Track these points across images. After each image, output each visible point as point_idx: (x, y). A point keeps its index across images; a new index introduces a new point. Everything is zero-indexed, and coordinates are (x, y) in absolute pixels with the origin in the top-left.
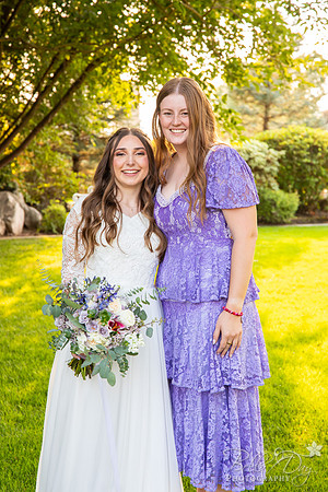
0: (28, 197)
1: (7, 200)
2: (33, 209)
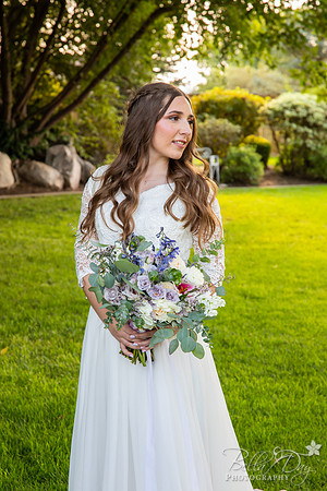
0: (82, 151)
1: (65, 154)
2: (88, 163)
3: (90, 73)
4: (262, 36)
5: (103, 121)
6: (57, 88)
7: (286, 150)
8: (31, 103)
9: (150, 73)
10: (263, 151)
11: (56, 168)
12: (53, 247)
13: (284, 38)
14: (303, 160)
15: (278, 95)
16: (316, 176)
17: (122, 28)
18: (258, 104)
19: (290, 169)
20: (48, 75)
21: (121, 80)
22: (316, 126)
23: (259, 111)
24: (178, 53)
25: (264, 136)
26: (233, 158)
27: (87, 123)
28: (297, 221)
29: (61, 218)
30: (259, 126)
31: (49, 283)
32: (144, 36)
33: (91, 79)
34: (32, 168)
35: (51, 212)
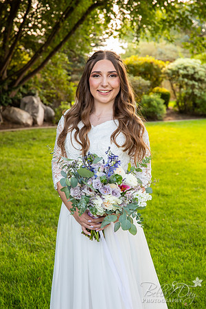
1: (33, 102)
2: (49, 108)
3: (49, 47)
4: (164, 21)
5: (58, 79)
6: (27, 58)
7: (180, 96)
8: (10, 68)
9: (89, 47)
10: (165, 97)
11: (27, 111)
12: (28, 164)
13: (178, 22)
14: (192, 103)
15: (174, 60)
16: (201, 113)
17: (70, 17)
18: (161, 66)
19: (184, 109)
20: (20, 49)
21: (69, 51)
22: (200, 80)
23: (162, 71)
24: (107, 33)
25: (165, 88)
26: (145, 103)
27: (48, 81)
28: (190, 143)
29: (32, 145)
30: (162, 80)
31: (26, 188)
32: (84, 23)
33: (50, 52)
34: (11, 112)
35: (25, 141)
